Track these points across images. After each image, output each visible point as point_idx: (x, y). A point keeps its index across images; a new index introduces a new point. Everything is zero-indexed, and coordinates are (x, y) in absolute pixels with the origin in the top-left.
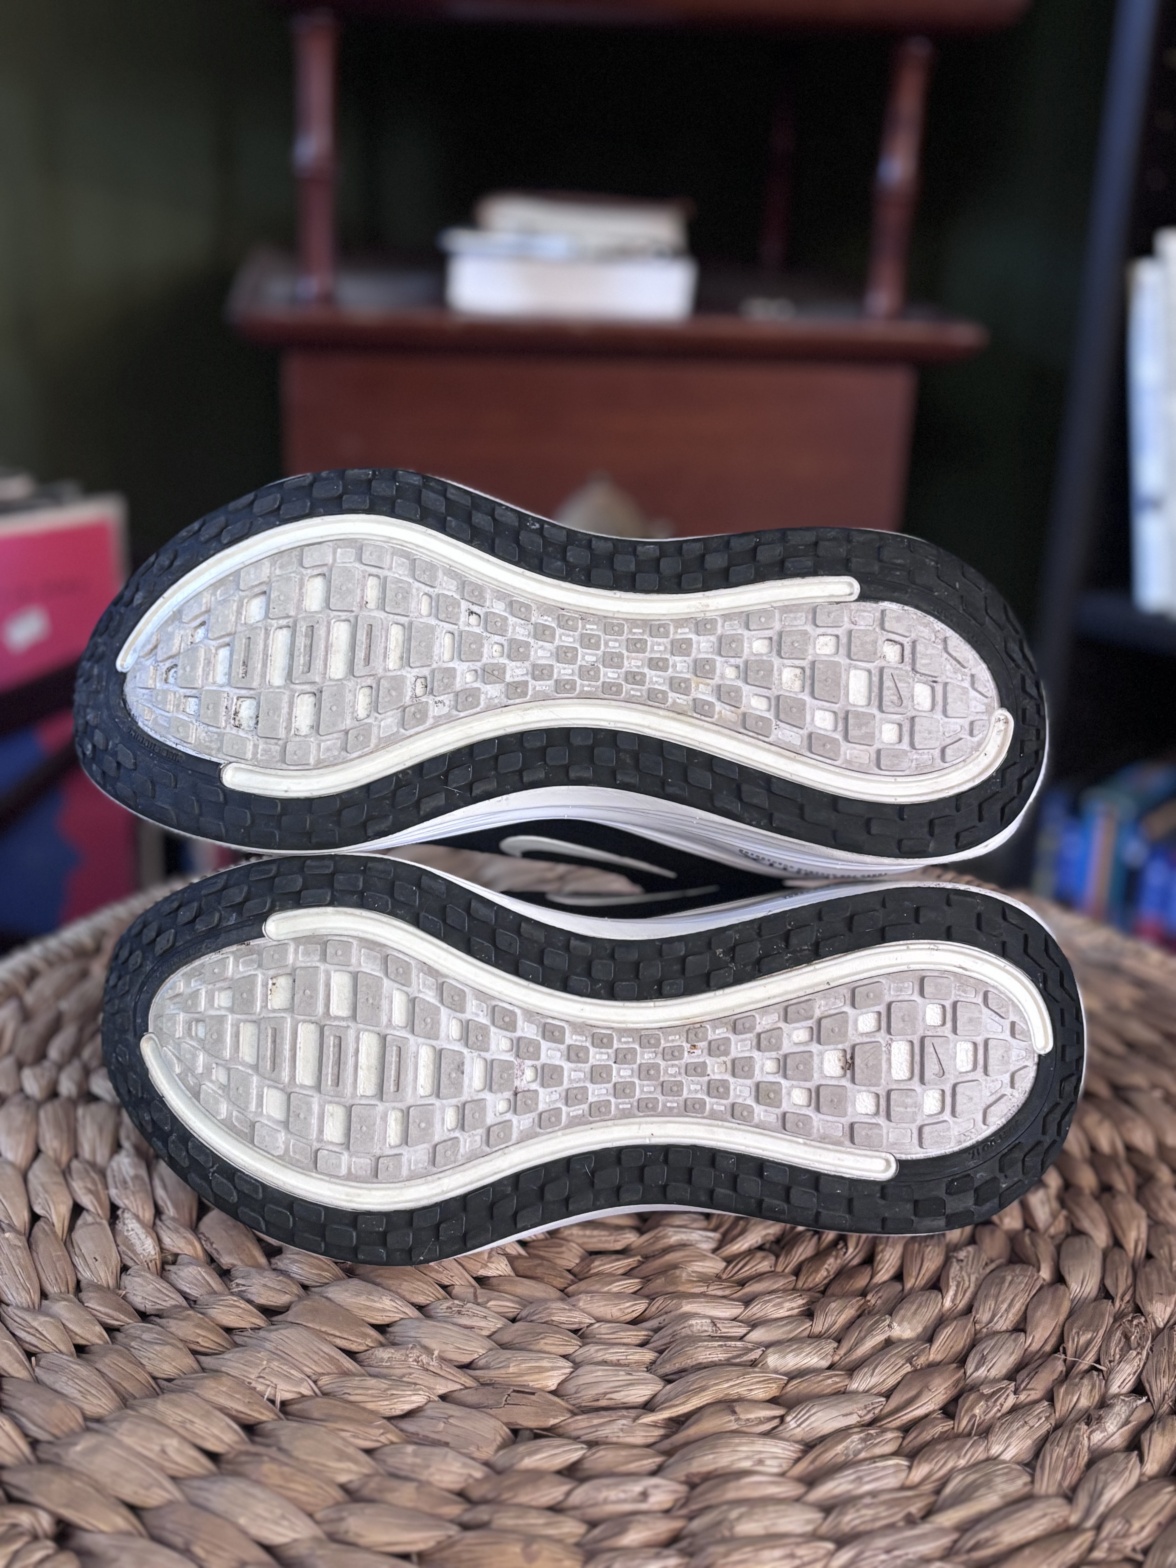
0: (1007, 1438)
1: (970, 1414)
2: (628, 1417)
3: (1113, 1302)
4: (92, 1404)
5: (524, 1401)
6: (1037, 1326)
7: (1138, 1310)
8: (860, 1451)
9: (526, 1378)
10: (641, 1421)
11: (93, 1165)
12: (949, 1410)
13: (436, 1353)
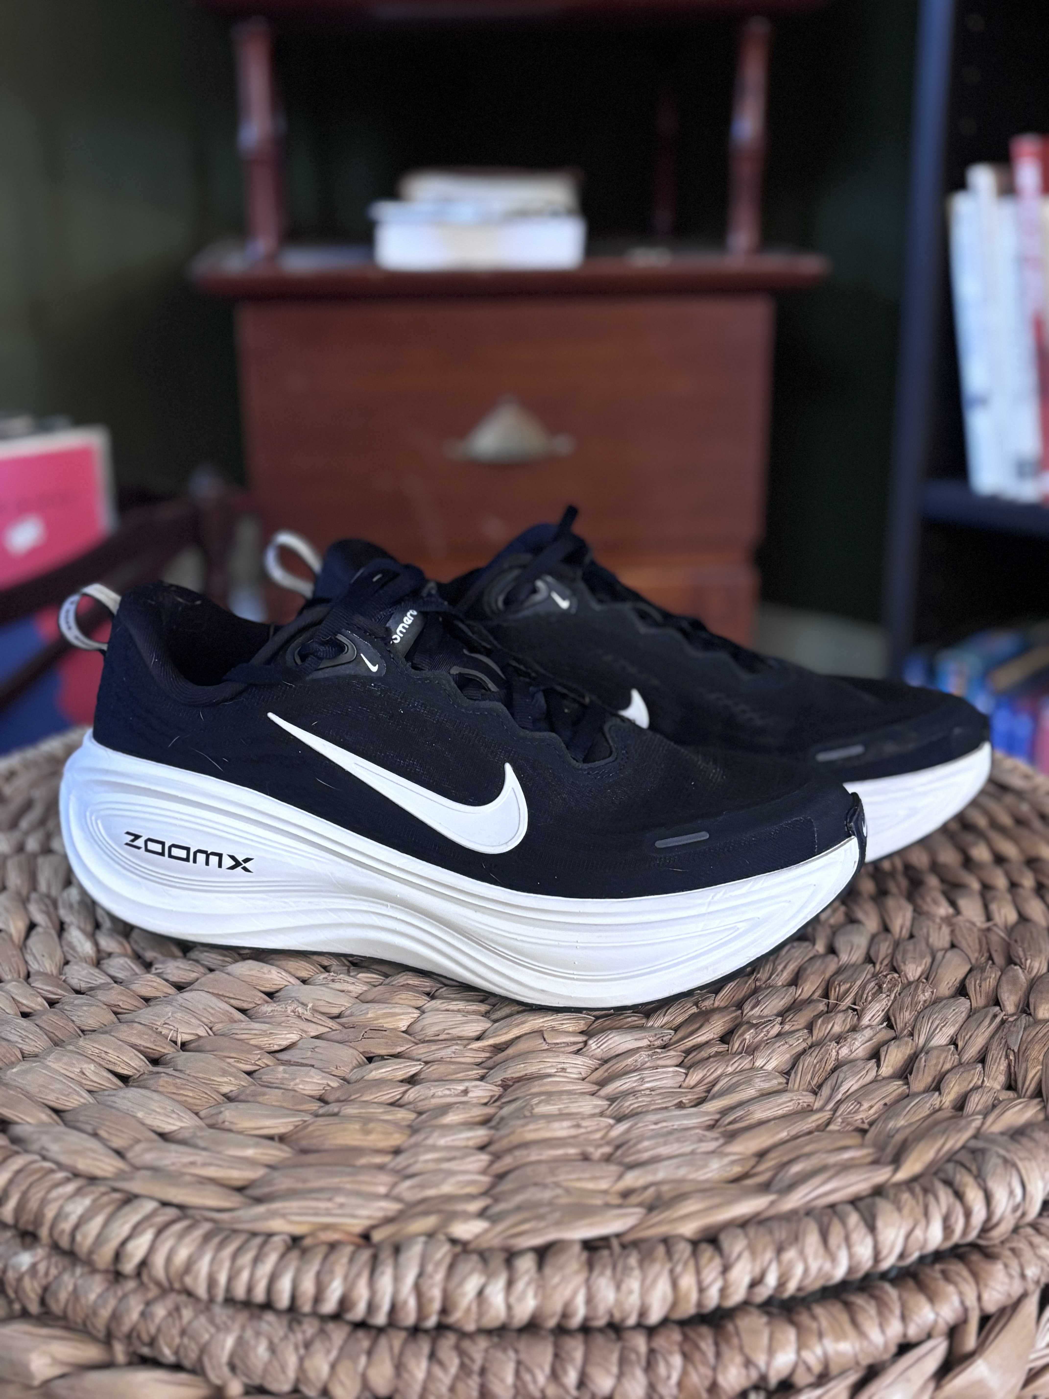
0: (770, 1054)
1: (741, 1039)
2: (461, 1044)
3: (874, 966)
4: (30, 1045)
5: (378, 1035)
6: (805, 981)
7: (894, 969)
8: (646, 1062)
9: (380, 1021)
10: (470, 1047)
11: (48, 896)
12: (725, 1038)
13: (310, 1006)
